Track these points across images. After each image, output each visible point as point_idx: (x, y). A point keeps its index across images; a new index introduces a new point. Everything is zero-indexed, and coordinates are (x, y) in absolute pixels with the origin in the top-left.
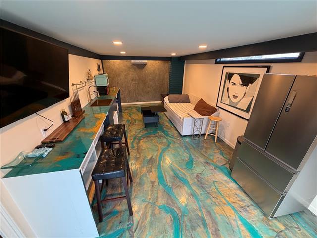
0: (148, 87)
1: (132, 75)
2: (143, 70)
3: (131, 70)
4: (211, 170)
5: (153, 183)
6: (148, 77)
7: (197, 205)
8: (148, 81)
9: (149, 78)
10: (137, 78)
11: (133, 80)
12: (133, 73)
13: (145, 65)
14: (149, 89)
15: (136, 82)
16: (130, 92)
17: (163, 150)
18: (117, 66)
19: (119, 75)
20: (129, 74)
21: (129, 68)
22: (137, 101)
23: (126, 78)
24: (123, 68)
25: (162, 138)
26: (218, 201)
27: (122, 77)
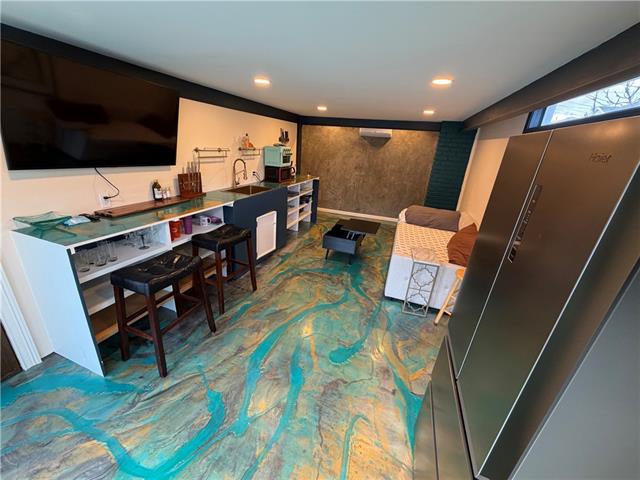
0: (385, 186)
1: (357, 157)
2: (382, 149)
3: (357, 148)
4: (378, 390)
5: (241, 349)
6: (388, 165)
7: (273, 434)
8: (388, 174)
9: (392, 167)
10: (366, 164)
11: (356, 168)
12: (359, 154)
13: (387, 139)
14: (386, 190)
15: (363, 173)
16: (346, 191)
17: (316, 307)
18: (332, 138)
19: (333, 156)
20: (352, 156)
21: (355, 143)
22: (358, 211)
23: (344, 163)
24: (343, 142)
25: (340, 285)
26: (325, 457)
27: (339, 159)
